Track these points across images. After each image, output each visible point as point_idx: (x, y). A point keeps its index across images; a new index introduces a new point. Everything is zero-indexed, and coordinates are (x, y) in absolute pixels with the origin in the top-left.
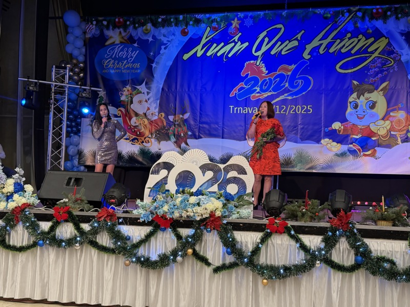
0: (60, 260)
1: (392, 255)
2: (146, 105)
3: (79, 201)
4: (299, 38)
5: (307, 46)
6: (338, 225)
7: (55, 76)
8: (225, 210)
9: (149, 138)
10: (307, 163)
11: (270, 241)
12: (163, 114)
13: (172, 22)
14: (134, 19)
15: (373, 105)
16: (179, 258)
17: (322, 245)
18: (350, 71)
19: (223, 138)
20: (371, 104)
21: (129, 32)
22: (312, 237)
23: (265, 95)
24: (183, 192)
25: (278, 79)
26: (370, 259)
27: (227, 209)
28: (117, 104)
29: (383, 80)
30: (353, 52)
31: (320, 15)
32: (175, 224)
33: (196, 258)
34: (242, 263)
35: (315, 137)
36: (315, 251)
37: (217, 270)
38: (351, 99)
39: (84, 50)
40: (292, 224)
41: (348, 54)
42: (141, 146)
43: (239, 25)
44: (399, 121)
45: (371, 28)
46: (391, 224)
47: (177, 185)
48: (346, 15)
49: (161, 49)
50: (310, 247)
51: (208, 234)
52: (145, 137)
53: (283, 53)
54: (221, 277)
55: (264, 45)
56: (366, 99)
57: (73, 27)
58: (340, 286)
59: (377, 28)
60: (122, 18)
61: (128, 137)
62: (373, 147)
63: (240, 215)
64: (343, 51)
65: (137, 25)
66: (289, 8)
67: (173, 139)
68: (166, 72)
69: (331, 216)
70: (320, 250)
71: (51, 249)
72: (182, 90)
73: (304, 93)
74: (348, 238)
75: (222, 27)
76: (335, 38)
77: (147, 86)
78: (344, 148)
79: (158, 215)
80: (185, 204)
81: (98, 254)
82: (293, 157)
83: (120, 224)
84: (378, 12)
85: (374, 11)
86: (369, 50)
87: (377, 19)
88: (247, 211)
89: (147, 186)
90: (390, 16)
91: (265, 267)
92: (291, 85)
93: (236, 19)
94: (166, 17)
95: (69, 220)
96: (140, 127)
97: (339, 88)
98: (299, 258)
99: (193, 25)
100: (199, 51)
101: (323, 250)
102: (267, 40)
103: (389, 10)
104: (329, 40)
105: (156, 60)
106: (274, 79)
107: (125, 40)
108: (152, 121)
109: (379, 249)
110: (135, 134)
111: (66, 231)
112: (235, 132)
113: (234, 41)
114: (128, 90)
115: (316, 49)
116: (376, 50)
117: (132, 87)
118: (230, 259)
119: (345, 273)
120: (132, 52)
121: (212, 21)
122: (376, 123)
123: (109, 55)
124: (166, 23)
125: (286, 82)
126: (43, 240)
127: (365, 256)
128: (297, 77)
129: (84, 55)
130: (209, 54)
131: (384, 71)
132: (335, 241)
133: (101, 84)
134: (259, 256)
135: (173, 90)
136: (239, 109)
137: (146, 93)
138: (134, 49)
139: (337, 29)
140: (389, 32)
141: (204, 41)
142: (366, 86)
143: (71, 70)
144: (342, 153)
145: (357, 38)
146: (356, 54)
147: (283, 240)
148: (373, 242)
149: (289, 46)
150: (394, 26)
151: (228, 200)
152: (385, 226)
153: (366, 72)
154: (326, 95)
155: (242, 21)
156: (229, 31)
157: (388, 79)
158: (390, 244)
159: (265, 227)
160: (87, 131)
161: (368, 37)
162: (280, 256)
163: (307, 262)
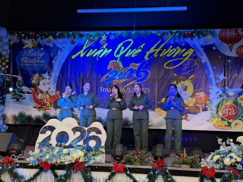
2: (48, 86)
4: (142, 48)
5: (147, 52)
6: (157, 167)
8: (86, 157)
9: (50, 106)
11: (114, 178)
12: (59, 92)
13: (65, 36)
14: (41, 33)
15: (185, 89)
17: (147, 180)
18: (172, 68)
20: (185, 88)
21: (38, 41)
22: (141, 175)
23: (122, 81)
24: (61, 146)
25: (130, 72)
27: (87, 157)
28: (30, 85)
29: (191, 74)
30: (174, 56)
31: (154, 35)
39: (9, 51)
40: (129, 167)
41: (171, 58)
42: (44, 112)
43: (107, 38)
44: (201, 98)
45: (184, 43)
46: (189, 166)
47: (57, 141)
48: (170, 35)
49: (58, 52)
50: (140, 181)
51: (75, 174)
52: (46, 106)
53: (133, 56)
55: (121, 50)
56: (182, 85)
57: (2, 37)
59: (187, 43)
60: (34, 32)
61: (36, 106)
62: (186, 114)
63: (95, 160)
64: (168, 56)
65: (43, 37)
66: (136, 30)
68: (61, 66)
69: (154, 161)
72: (71, 77)
73: (145, 80)
74: (163, 175)
75: (96, 39)
76: (163, 48)
77: (49, 74)
79: (42, 162)
80: (60, 152)
83: (17, 167)
84: (188, 34)
85: (186, 33)
86: (183, 56)
87: (187, 38)
88: (100, 158)
90: (195, 36)
92: (137, 75)
93: (104, 35)
94: (62, 33)
96: (44, 100)
97: (165, 78)
99: (78, 38)
100: (82, 53)
102: (123, 48)
103: (194, 32)
104: (160, 49)
105: (55, 58)
106: (127, 72)
107: (36, 46)
108: (51, 96)
110: (40, 104)
113: (103, 48)
114: (37, 77)
115: (152, 54)
116: (187, 56)
117: (39, 75)
121: (90, 36)
122: (187, 99)
123: (24, 55)
124: (61, 36)
125: (134, 73)
128: (141, 71)
129: (9, 55)
130: (88, 55)
131: (191, 68)
132: (155, 177)
133: (20, 73)
135: (65, 77)
136: (106, 89)
137: (48, 79)
138: (41, 52)
139: (164, 43)
140: (194, 46)
141: (84, 48)
142: (181, 77)
145: (176, 48)
146: (176, 57)
147: (123, 177)
148: (178, 178)
149: (136, 52)
150: (198, 42)
151: (88, 151)
152: (186, 168)
153: (181, 68)
154: (158, 82)
155: (108, 36)
156: (100, 42)
157: (194, 73)
158: (189, 180)
159: (112, 169)
160: (9, 102)
161: (182, 48)
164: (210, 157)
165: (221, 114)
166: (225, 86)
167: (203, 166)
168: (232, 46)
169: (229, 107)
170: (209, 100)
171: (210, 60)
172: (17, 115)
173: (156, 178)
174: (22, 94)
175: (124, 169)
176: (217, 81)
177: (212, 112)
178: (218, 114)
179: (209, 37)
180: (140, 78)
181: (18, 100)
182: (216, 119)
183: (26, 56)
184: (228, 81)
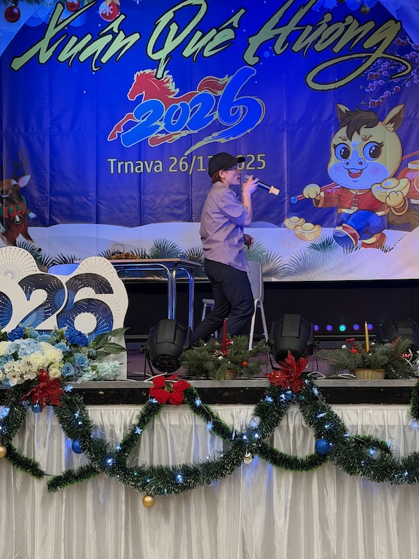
1: (384, 433)
4: (236, 25)
5: (251, 40)
6: (284, 382)
8: (68, 364)
11: (157, 422)
15: (376, 151)
17: (256, 422)
18: (332, 86)
19: (97, 222)
20: (373, 149)
22: (236, 409)
23: (176, 136)
25: (199, 105)
26: (344, 443)
27: (73, 363)
29: (393, 102)
30: (336, 49)
33: (14, 465)
34: (104, 467)
35: (273, 215)
36: (242, 435)
37: (56, 484)
38: (336, 140)
40: (199, 386)
41: (328, 54)
45: (370, 3)
46: (381, 375)
50: (233, 426)
51: (36, 414)
53: (207, 53)
54: (64, 497)
55: (170, 37)
56: (364, 140)
58: (289, 498)
59: (379, 3)
62: (379, 230)
63: (97, 372)
64: (319, 47)
70: (251, 431)
72: (13, 130)
73: (249, 131)
74: (302, 405)
75: (85, 4)
76: (303, 23)
78: (327, 233)
86: (367, 45)
88: (112, 364)
91: (148, 472)
92: (224, 115)
97: (313, 120)
98: (211, 449)
100: (43, 51)
101: (256, 431)
102: (174, 27)
104: (291, 27)
106: (192, 105)
109: (360, 423)
112: (121, 211)
113: (111, 32)
115: (268, 45)
116: (378, 45)
118: (80, 461)
119: (299, 473)
122: (383, 185)
125: (215, 110)
127: (334, 438)
128: (235, 100)
130: (63, 57)
131: (393, 84)
132: (278, 413)
134: (137, 453)
136: (126, 164)
139: (305, 6)
140: (401, 11)
141: (51, 32)
144: (324, 244)
145: (344, 22)
146: (343, 52)
147: (183, 418)
148: (348, 412)
149: (218, 41)
151: (75, 346)
152: (370, 379)
153: (361, 87)
154: (291, 134)
156: (100, 12)
157: (402, 100)
158: (380, 414)
159: (147, 395)
161: (362, 21)
162: (178, 449)
163: (227, 455)
173: (283, 413)
175: (185, 391)
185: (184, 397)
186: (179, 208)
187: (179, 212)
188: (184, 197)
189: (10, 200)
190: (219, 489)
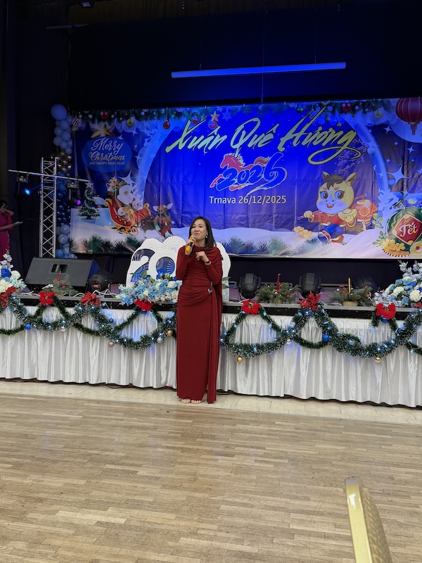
0: (48, 342)
1: (357, 333)
2: (132, 196)
3: (64, 287)
4: (274, 132)
5: (281, 139)
6: (308, 306)
7: (44, 167)
9: (136, 227)
10: (281, 249)
11: (244, 323)
12: (148, 205)
13: (154, 116)
14: (118, 112)
15: (341, 196)
16: (159, 339)
17: (293, 325)
18: (321, 163)
20: (340, 194)
21: (114, 125)
22: (283, 318)
23: (243, 186)
24: (163, 277)
25: (255, 171)
26: (337, 337)
28: (105, 195)
29: (351, 171)
30: (324, 144)
31: (293, 109)
32: (156, 308)
35: (288, 225)
36: (286, 331)
38: (321, 189)
39: (71, 143)
40: (265, 306)
41: (319, 146)
42: (129, 235)
43: (219, 118)
44: (365, 209)
45: (341, 122)
46: (356, 304)
47: (158, 271)
48: (318, 109)
49: (144, 142)
50: (282, 326)
52: (131, 226)
53: (260, 146)
55: (242, 138)
56: (335, 190)
57: (60, 121)
58: (308, 362)
59: (346, 121)
60: (107, 111)
61: (116, 227)
62: (341, 234)
64: (315, 143)
65: (121, 119)
66: (264, 102)
67: (158, 228)
68: (150, 164)
69: (302, 297)
70: (290, 329)
71: (38, 332)
72: (165, 181)
73: (279, 184)
74: (316, 317)
75: (202, 120)
76: (307, 131)
77: (132, 178)
78: (315, 235)
79: (139, 300)
80: (164, 286)
81: (84, 336)
82: (268, 244)
83: (104, 308)
84: (347, 107)
85: (344, 105)
86: (339, 143)
87: (346, 113)
89: (129, 272)
90: (358, 110)
91: (240, 346)
92: (267, 176)
93: (215, 112)
94: (149, 111)
95: (55, 304)
96: (126, 217)
97: (310, 179)
98: (270, 337)
99: (174, 118)
100: (180, 143)
101: (293, 329)
102: (244, 132)
103: (357, 104)
104: (302, 133)
105: (140, 152)
106: (251, 171)
107: (110, 133)
108: (137, 211)
109: (345, 327)
110: (122, 223)
111: (52, 314)
113: (213, 134)
114: (114, 182)
115: (289, 142)
116: (345, 143)
117: (118, 178)
119: (313, 350)
120: (117, 144)
121: (193, 115)
122: (344, 212)
123: (94, 148)
124: (149, 116)
125: (262, 173)
126: (30, 324)
127: (332, 334)
128: (272, 169)
129: (72, 148)
130: (190, 147)
131: (351, 162)
132: (304, 320)
133: (89, 176)
134: (234, 336)
135: (157, 181)
136: (218, 199)
137: (131, 184)
138: (119, 142)
139: (309, 122)
140: (357, 126)
141: (185, 134)
142: (335, 177)
143: (59, 162)
144: (313, 240)
145: (328, 131)
146: (328, 145)
147: (257, 321)
148: (339, 321)
149: (265, 140)
150: (362, 119)
152: (351, 306)
153: (335, 164)
154: (299, 186)
155: (221, 114)
156: (208, 125)
157: (355, 170)
158: (355, 323)
159: (240, 309)
160: (76, 221)
161: (337, 130)
162: (254, 335)
163: (279, 340)
164: (388, 290)
165: (394, 232)
166: (402, 189)
167: (377, 303)
168: (416, 125)
169: (408, 221)
170: (377, 212)
171: (380, 148)
172: (88, 240)
173: (307, 321)
174: (93, 208)
175: (258, 308)
176: (391, 182)
177: (381, 230)
178: (390, 233)
179: (381, 111)
180: (271, 181)
181: (89, 217)
182: (388, 240)
183: (97, 150)
184: (408, 181)
185: (258, 311)
186: (243, 221)
187: (243, 223)
188: (246, 216)
189: (163, 215)
190: (273, 356)
